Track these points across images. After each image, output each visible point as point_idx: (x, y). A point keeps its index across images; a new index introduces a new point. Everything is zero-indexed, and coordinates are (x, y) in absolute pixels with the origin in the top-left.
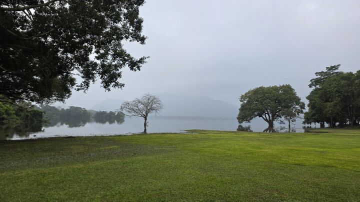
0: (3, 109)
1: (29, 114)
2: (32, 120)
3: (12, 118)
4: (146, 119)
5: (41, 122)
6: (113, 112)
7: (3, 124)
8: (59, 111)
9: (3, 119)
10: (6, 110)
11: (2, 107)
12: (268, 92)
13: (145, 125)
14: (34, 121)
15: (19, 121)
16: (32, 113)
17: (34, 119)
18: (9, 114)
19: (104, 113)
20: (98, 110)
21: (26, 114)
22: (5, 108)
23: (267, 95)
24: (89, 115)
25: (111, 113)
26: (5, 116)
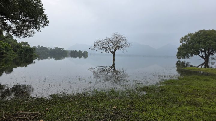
0: (3, 46)
1: (23, 50)
2: (26, 54)
3: (10, 53)
4: (114, 55)
5: (32, 56)
6: (81, 51)
7: (3, 57)
8: (49, 50)
9: (3, 53)
10: (6, 47)
11: (3, 44)
12: (210, 34)
13: (114, 60)
14: (27, 56)
15: (16, 56)
16: (25, 49)
17: (27, 53)
18: (7, 50)
19: (76, 51)
20: (72, 50)
21: (21, 50)
22: (5, 45)
23: (209, 36)
24: (67, 53)
25: (80, 52)
26: (4, 51)
